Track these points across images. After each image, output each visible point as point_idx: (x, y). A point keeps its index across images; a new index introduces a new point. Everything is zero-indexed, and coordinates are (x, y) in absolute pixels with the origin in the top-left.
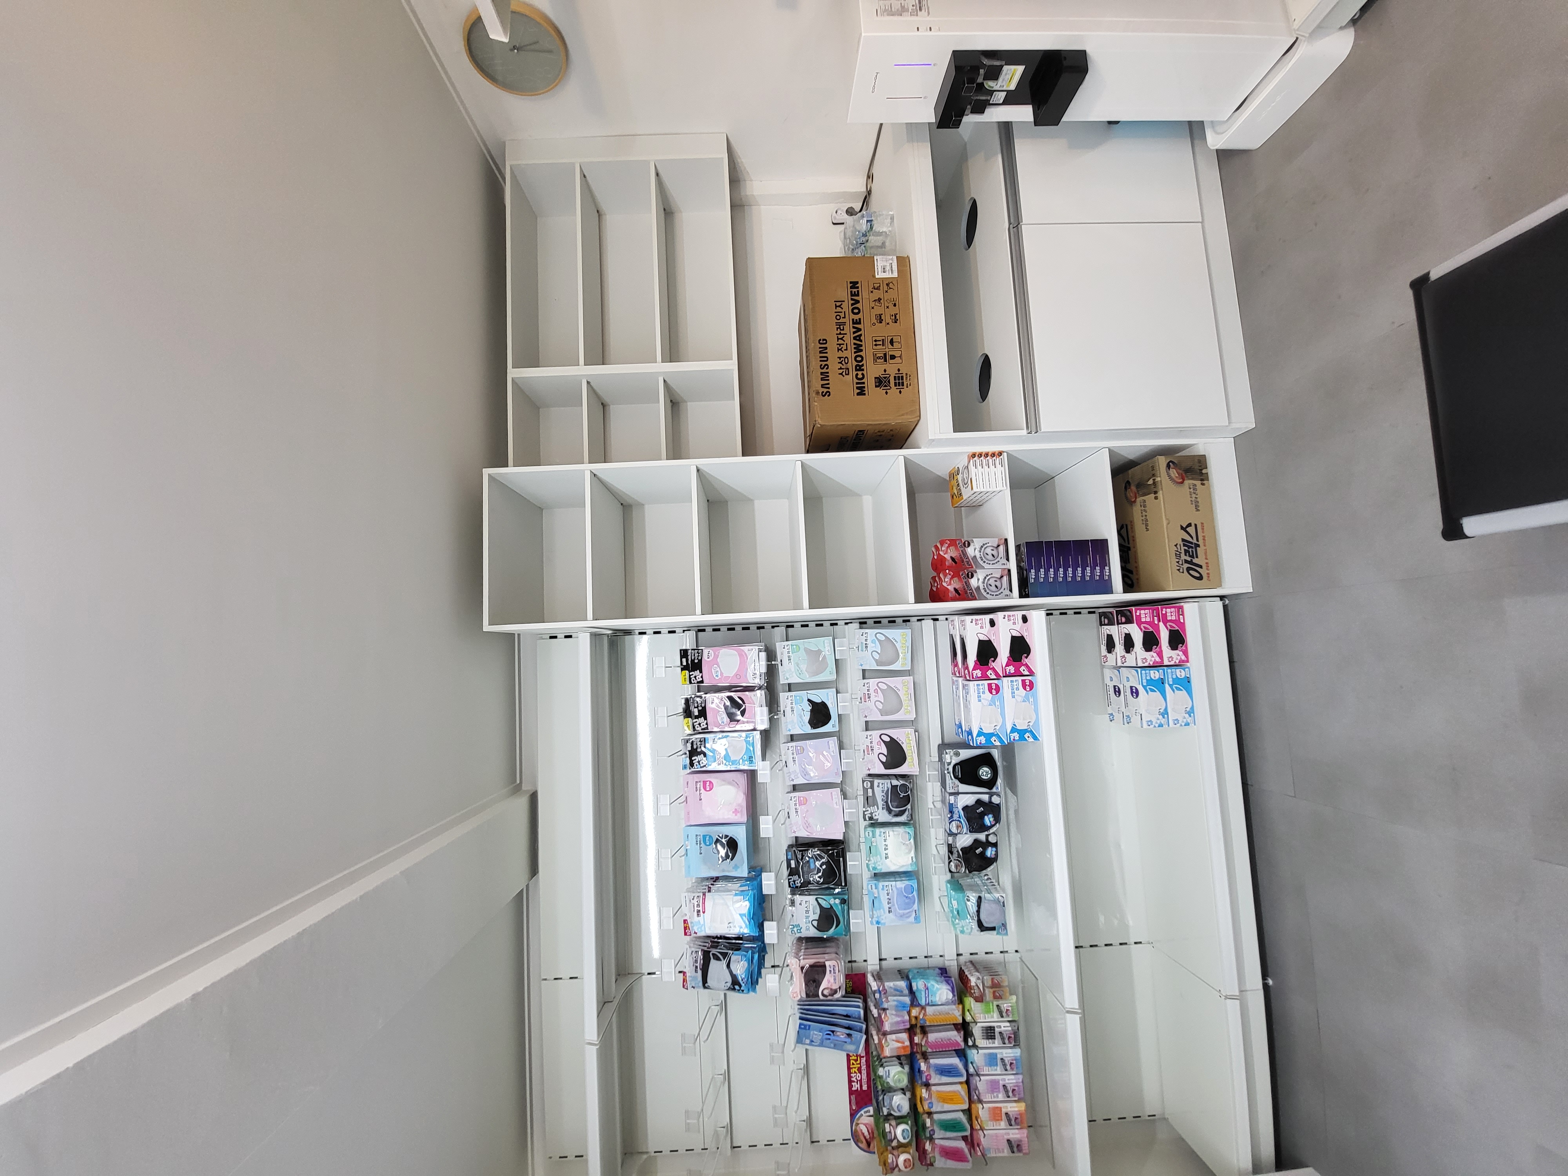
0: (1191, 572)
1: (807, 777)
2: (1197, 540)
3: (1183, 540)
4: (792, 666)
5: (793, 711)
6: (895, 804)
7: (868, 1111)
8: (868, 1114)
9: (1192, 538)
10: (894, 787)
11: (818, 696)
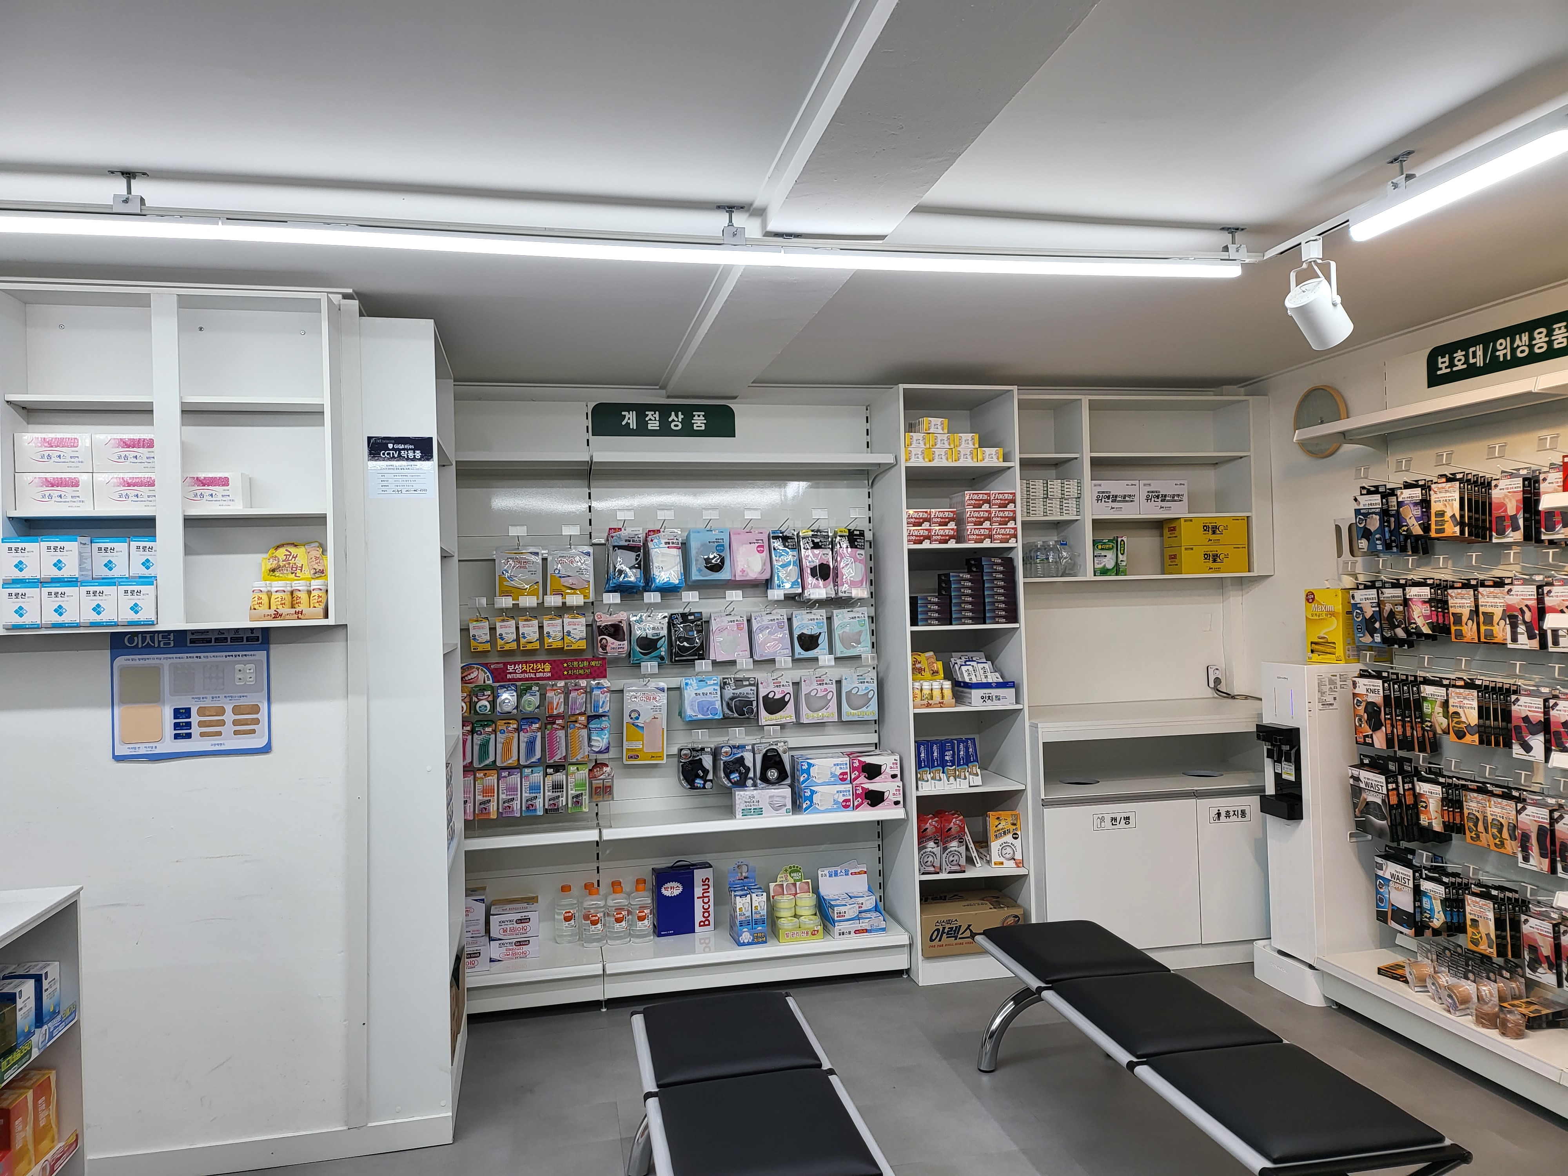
0: (936, 932)
1: (758, 631)
2: (960, 938)
3: (960, 926)
4: (847, 620)
5: (811, 620)
6: (738, 704)
7: (489, 679)
8: (486, 679)
9: (962, 934)
10: (751, 703)
11: (823, 641)
